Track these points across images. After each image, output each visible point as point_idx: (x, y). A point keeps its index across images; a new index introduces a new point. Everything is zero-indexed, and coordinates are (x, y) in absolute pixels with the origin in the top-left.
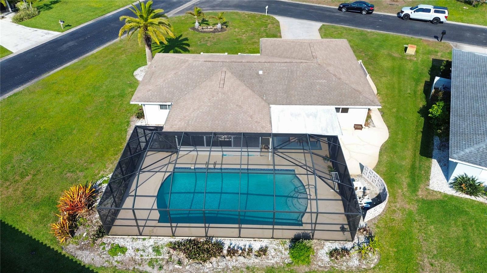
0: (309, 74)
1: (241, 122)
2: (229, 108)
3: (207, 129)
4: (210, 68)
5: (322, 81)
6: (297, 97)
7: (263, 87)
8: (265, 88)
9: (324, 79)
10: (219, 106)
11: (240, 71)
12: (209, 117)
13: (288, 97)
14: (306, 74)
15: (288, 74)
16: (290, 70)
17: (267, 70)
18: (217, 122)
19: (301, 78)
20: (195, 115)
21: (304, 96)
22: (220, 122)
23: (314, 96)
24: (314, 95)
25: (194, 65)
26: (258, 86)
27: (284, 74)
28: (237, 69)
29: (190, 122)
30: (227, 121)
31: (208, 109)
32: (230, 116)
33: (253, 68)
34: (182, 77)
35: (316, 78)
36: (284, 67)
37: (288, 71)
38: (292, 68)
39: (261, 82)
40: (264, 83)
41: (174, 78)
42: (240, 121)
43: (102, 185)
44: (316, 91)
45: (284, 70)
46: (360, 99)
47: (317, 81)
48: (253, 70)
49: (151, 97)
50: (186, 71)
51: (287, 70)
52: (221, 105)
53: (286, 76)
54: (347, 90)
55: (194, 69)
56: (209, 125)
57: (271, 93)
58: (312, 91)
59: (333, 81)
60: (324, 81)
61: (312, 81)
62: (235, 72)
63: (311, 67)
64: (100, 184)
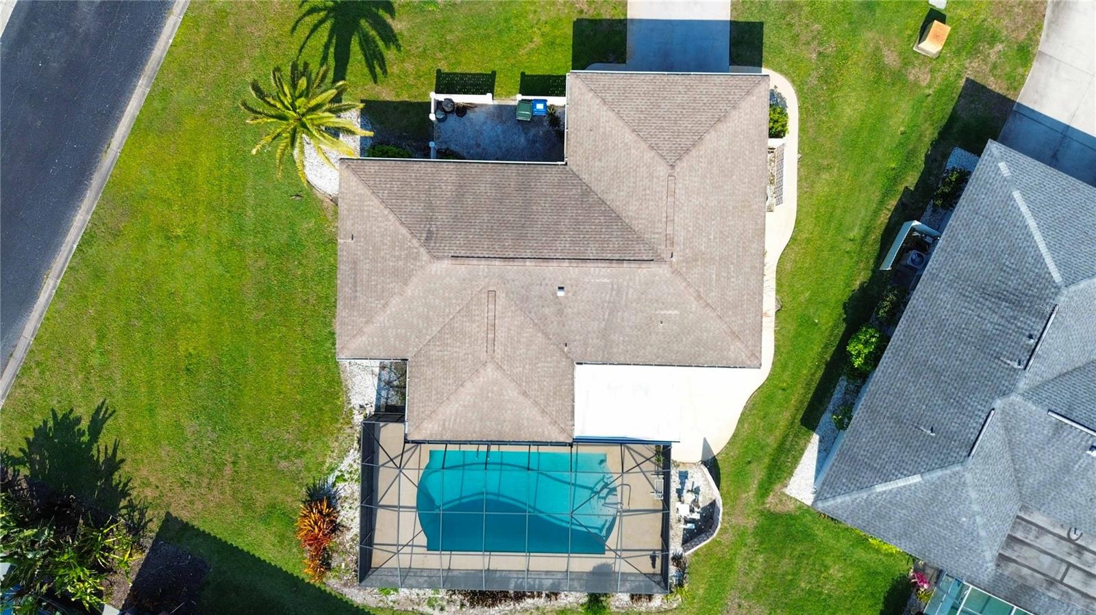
0: (650, 296)
1: (526, 424)
2: (507, 397)
3: (474, 435)
4: (464, 280)
5: (670, 312)
6: (621, 347)
7: (564, 326)
8: (567, 327)
9: (675, 309)
10: (490, 394)
11: (523, 287)
12: (476, 414)
13: (606, 347)
14: (644, 296)
15: (611, 295)
16: (615, 287)
17: (572, 286)
18: (488, 423)
19: (634, 304)
20: (454, 411)
21: (634, 345)
22: (493, 423)
23: (651, 346)
24: (652, 342)
25: (433, 272)
26: (555, 323)
27: (604, 295)
28: (517, 283)
29: (447, 423)
30: (505, 421)
31: (472, 400)
32: (509, 412)
33: (547, 281)
34: (415, 303)
35: (661, 304)
36: (604, 277)
37: (613, 288)
38: (621, 280)
39: (560, 312)
40: (566, 316)
41: (402, 306)
42: (525, 421)
43: (337, 484)
44: (657, 334)
45: (604, 284)
46: (730, 353)
47: (663, 312)
48: (547, 285)
49: (369, 348)
50: (420, 288)
51: (610, 286)
52: (493, 392)
53: (607, 299)
54: (711, 334)
55: (435, 284)
56: (477, 429)
57: (577, 337)
58: (650, 334)
59: (691, 312)
60: (676, 312)
61: (653, 312)
62: (513, 289)
63: (657, 278)
64: (334, 484)
